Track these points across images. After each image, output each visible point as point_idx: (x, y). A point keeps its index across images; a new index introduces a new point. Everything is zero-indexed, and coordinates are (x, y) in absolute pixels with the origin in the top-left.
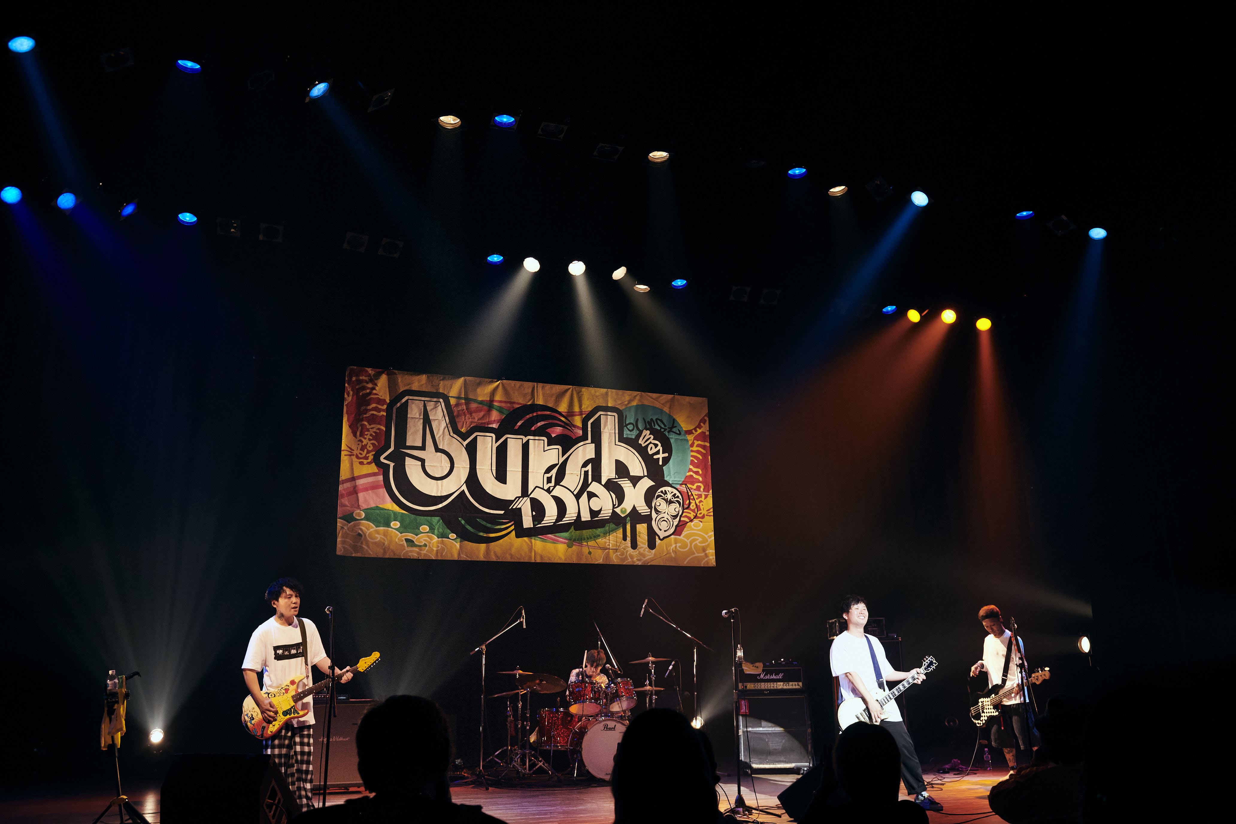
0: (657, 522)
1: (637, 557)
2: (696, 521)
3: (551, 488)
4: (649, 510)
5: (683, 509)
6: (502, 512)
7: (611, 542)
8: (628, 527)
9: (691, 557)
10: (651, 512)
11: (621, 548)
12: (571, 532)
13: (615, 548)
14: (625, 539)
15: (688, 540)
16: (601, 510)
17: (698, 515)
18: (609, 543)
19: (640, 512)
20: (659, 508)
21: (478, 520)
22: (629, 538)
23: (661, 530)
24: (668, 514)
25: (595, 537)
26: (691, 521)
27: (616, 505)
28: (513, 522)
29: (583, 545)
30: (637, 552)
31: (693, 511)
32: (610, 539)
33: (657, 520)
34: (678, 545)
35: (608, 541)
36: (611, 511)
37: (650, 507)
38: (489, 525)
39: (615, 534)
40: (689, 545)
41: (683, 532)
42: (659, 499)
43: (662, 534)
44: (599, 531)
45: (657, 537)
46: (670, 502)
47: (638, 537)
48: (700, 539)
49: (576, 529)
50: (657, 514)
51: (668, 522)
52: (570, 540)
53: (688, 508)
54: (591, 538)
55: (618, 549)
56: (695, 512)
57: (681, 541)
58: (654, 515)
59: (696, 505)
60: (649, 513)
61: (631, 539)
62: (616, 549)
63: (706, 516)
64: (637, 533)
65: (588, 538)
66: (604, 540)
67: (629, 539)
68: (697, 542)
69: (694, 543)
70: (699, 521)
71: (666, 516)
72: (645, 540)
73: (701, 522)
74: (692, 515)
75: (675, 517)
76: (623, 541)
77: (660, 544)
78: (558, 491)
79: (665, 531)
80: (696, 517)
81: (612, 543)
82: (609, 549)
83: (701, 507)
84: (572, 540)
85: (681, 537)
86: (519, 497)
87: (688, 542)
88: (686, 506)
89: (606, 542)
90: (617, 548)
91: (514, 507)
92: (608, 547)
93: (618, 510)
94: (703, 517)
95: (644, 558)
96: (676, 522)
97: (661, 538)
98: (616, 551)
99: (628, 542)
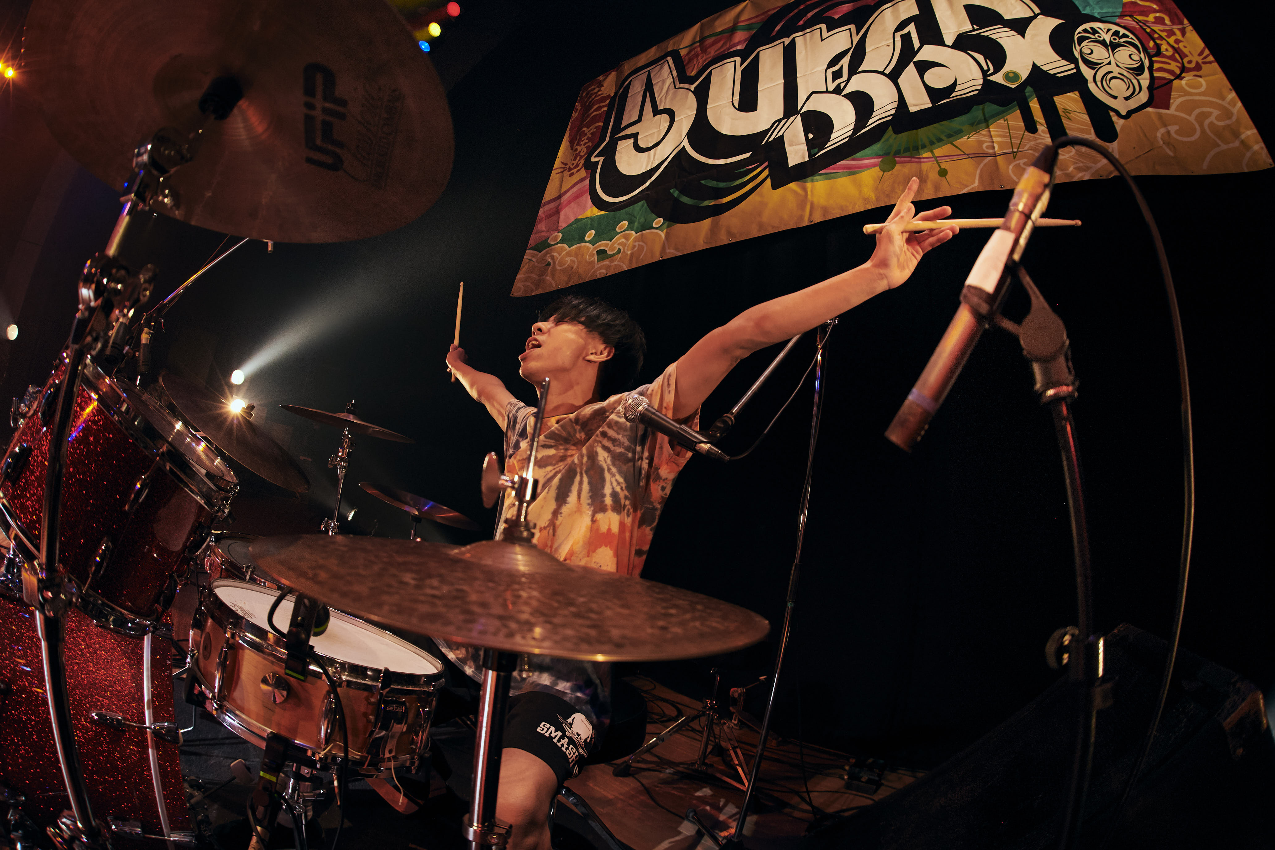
0: (1099, 84)
1: (1075, 163)
2: (1188, 77)
3: (842, 86)
4: (1073, 66)
5: (1150, 57)
6: (748, 155)
7: (995, 139)
8: (1034, 105)
9: (1212, 153)
10: (1077, 67)
11: (1026, 148)
12: (887, 140)
13: (1011, 150)
14: (1031, 127)
15: (1190, 115)
16: (955, 84)
17: (1186, 65)
18: (993, 142)
19: (1052, 72)
20: (1093, 58)
21: (703, 182)
22: (1042, 125)
23: (1115, 98)
24: (1117, 66)
25: (949, 136)
26: (1179, 77)
27: (989, 70)
28: (766, 164)
29: (922, 160)
30: (1071, 152)
31: (1172, 58)
32: (992, 133)
33: (1098, 78)
34: (1173, 129)
35: (987, 139)
36: (981, 82)
37: (1071, 59)
38: (722, 185)
39: (1001, 121)
40: (1197, 126)
41: (1172, 101)
42: (1085, 43)
43: (1122, 107)
44: (957, 123)
45: (1112, 114)
46: (1114, 47)
47: (1065, 121)
48: (1216, 112)
49: (897, 132)
50: (1093, 69)
51: (1125, 80)
52: (887, 154)
53: (1158, 53)
54: (940, 140)
55: (1017, 152)
56: (1176, 61)
57: (1175, 120)
58: (1087, 72)
59: (1172, 47)
60: (1075, 71)
61: (1047, 128)
62: (1013, 152)
63: (1203, 66)
64: (1061, 113)
65: (932, 143)
66: (974, 138)
67: (1042, 128)
68: (1212, 118)
69: (1207, 123)
70: (1195, 76)
71: (1116, 71)
72: (1083, 123)
73: (1200, 77)
74: (1174, 66)
75: (1139, 70)
76: (1027, 133)
77: (1123, 127)
78: (856, 84)
79: (1127, 99)
80: (1183, 69)
81: (998, 143)
82: (994, 155)
83: (1186, 51)
84: (892, 153)
85: (1172, 111)
86: (780, 121)
87: (1192, 118)
88: (1153, 52)
89: (980, 143)
90: (1015, 150)
91: (771, 139)
92: (991, 151)
93: (998, 78)
94: (1198, 67)
95: (1096, 164)
96: (1145, 79)
97: (1123, 113)
98: (1014, 158)
99: (1043, 134)
